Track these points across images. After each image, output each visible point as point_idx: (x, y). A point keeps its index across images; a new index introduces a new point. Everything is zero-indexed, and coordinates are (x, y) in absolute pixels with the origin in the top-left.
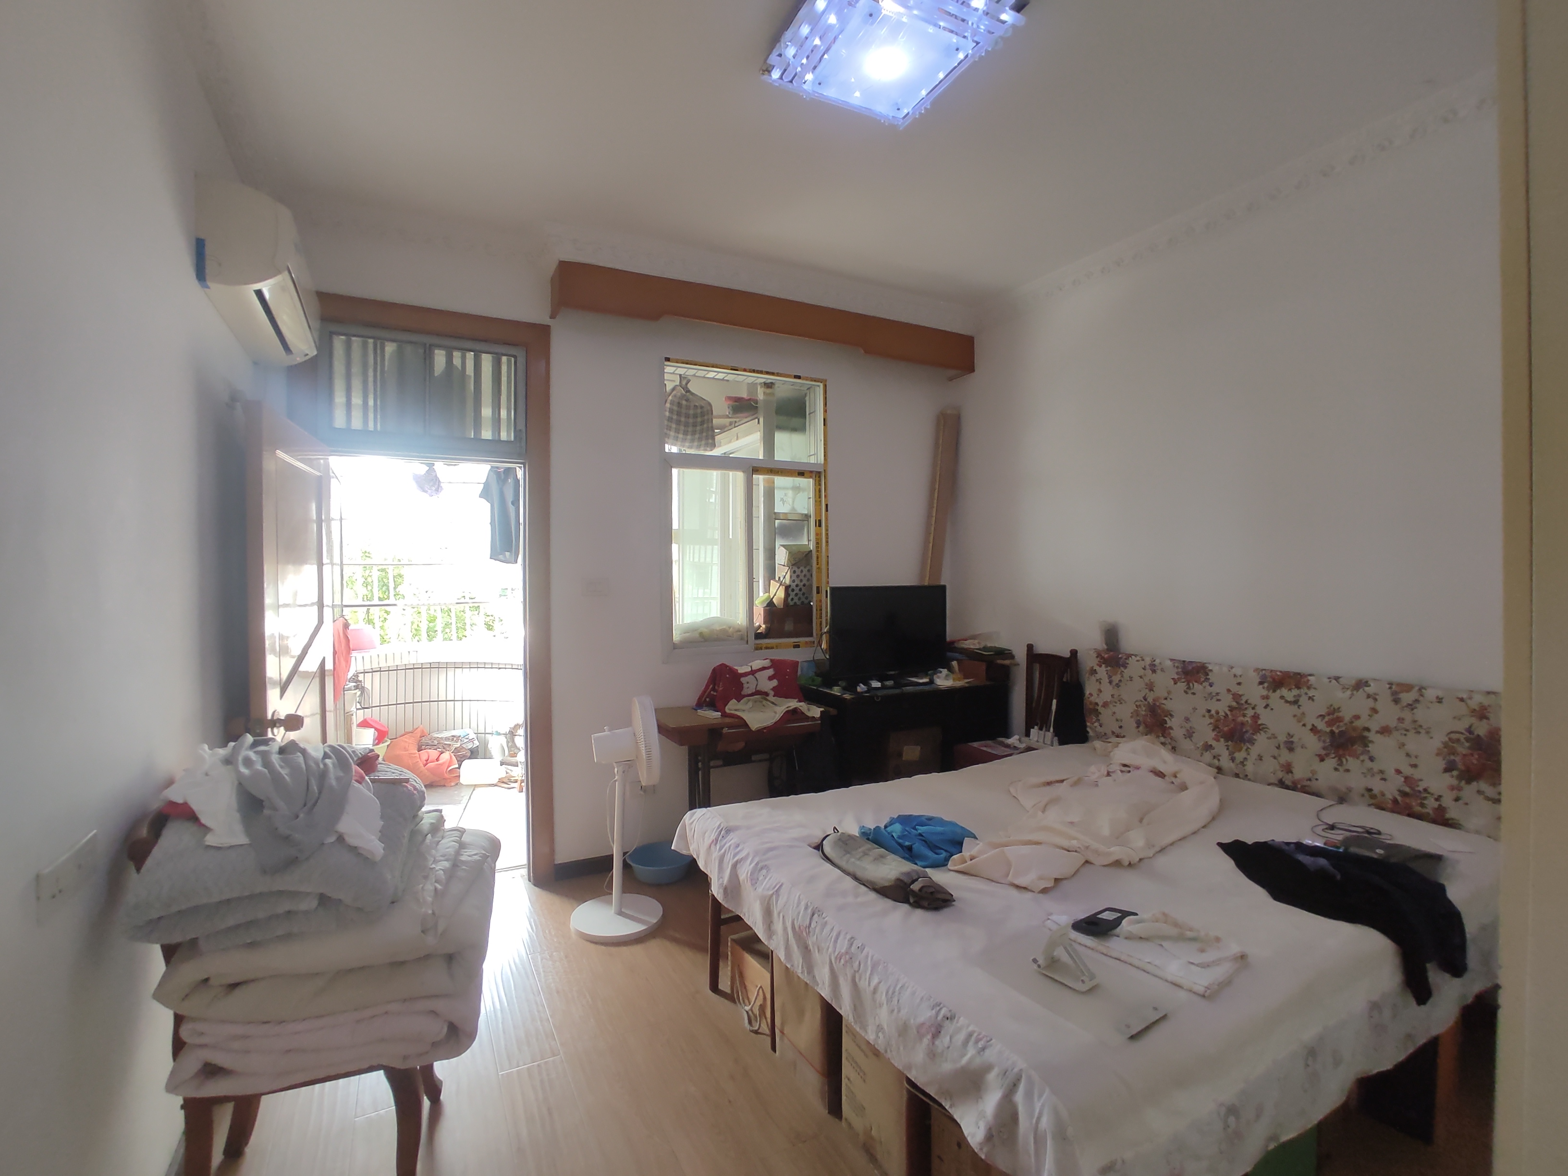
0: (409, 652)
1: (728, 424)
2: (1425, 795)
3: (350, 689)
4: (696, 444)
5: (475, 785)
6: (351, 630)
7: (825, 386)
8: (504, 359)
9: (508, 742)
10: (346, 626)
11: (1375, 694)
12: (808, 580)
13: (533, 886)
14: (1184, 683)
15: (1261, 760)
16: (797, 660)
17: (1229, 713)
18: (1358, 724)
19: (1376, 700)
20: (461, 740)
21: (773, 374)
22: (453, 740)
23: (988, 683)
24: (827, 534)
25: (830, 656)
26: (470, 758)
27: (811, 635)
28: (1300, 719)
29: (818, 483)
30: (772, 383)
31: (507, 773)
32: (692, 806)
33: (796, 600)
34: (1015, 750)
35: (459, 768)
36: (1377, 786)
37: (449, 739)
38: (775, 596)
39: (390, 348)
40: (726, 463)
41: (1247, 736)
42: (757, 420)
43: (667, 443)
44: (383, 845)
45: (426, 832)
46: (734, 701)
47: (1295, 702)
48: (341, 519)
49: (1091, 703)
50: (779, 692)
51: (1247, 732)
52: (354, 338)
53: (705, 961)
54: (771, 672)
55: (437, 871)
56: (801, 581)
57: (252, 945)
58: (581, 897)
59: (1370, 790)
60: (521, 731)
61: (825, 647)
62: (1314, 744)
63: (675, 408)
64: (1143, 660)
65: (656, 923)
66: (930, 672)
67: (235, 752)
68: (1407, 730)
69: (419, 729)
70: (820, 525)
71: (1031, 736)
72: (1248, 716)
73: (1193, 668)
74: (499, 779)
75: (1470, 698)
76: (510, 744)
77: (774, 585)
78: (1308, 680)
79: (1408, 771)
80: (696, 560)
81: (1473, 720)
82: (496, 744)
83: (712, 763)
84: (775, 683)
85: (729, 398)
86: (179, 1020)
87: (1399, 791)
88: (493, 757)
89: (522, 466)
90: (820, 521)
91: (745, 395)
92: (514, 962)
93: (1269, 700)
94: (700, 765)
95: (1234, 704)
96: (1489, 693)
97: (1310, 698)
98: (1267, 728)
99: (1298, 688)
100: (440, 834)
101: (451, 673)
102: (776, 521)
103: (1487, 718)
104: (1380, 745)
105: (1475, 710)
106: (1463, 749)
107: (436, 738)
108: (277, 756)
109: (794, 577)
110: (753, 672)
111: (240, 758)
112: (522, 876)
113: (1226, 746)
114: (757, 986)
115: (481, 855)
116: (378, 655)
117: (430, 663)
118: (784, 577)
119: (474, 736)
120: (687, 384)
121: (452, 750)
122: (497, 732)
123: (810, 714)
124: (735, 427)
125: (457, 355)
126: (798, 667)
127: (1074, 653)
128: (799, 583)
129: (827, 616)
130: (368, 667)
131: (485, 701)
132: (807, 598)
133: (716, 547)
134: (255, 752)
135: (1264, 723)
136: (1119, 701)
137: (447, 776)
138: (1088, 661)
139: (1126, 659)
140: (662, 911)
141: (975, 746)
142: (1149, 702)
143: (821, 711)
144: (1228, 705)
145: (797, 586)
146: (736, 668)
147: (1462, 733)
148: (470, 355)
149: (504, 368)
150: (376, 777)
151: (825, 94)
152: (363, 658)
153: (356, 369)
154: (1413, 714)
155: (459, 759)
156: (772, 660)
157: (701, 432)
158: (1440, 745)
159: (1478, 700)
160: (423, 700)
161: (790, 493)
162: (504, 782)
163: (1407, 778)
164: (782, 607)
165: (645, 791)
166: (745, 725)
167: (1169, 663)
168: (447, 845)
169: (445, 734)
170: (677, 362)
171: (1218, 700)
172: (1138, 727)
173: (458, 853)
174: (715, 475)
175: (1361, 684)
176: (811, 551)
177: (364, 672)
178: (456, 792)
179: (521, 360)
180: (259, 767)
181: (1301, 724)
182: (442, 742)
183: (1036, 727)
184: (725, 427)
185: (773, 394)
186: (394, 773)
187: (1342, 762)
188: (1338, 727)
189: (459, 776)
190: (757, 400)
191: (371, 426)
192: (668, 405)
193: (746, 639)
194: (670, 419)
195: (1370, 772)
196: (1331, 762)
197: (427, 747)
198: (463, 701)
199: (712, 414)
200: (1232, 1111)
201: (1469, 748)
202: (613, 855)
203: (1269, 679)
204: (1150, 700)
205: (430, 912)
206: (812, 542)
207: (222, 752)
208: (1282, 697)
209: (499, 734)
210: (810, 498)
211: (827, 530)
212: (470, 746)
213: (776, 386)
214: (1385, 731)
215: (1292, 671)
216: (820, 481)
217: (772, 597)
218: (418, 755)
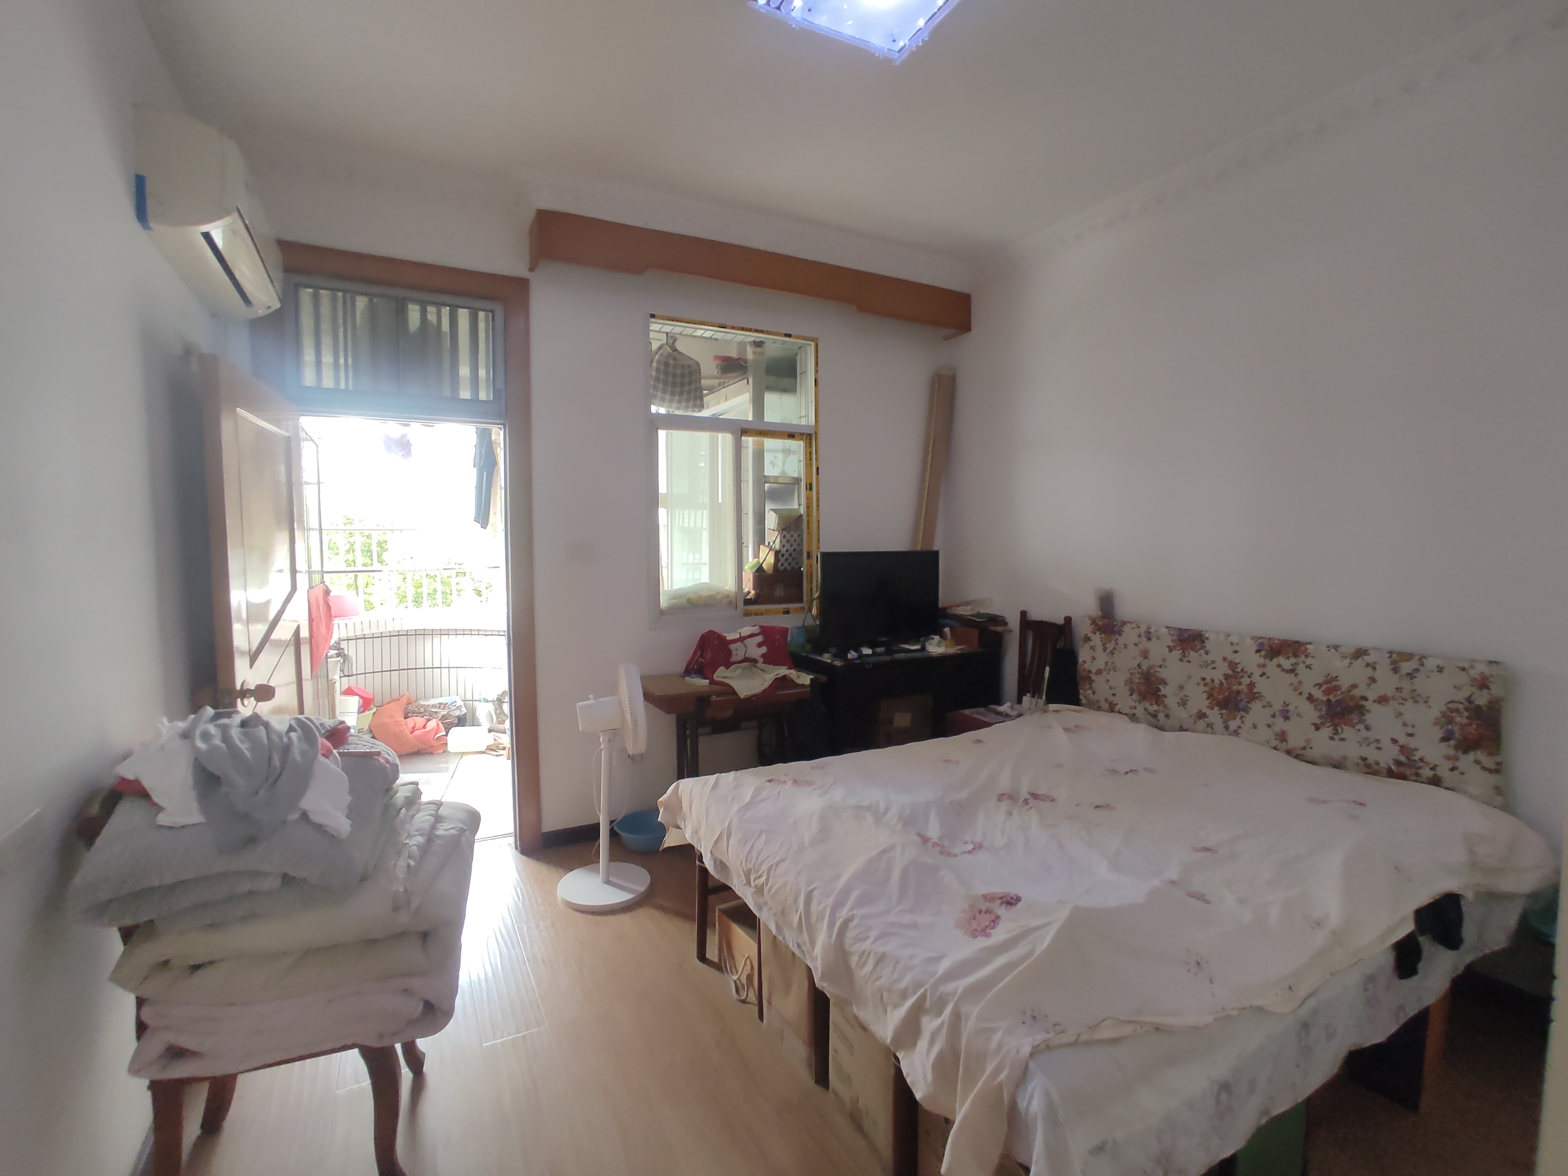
0: (393, 619)
1: (716, 385)
2: (1422, 764)
3: (331, 657)
4: (683, 404)
5: (463, 753)
6: (332, 596)
7: (817, 345)
8: (481, 315)
9: (496, 709)
10: (327, 592)
11: (1375, 663)
12: (799, 545)
13: (520, 854)
14: (1179, 651)
15: (1255, 728)
16: (787, 626)
17: (1223, 681)
18: (1356, 692)
19: (1374, 669)
20: (448, 708)
21: (762, 332)
22: (440, 707)
23: (980, 650)
24: (818, 499)
25: (820, 622)
26: (457, 725)
27: (801, 600)
28: (1297, 689)
29: (809, 445)
30: (762, 342)
31: (495, 740)
32: (681, 776)
33: (786, 565)
34: (1006, 717)
35: (447, 735)
36: (1372, 755)
37: (436, 707)
38: (765, 562)
39: (361, 303)
40: (715, 424)
41: (1242, 705)
42: (746, 380)
43: (653, 404)
44: (349, 821)
45: (400, 808)
46: (722, 668)
47: (1292, 671)
48: (319, 483)
49: (1085, 670)
50: (770, 659)
51: (1241, 700)
52: (322, 291)
53: (692, 930)
54: (760, 639)
55: (411, 846)
56: (791, 545)
57: (213, 926)
58: (568, 866)
59: (1365, 759)
60: (507, 699)
61: (816, 613)
62: (1310, 713)
63: (662, 368)
64: (1138, 627)
65: (644, 891)
66: (921, 639)
67: (195, 724)
68: (1405, 700)
69: (405, 696)
70: (811, 489)
71: (1023, 704)
72: (1244, 684)
73: (1189, 636)
74: (487, 746)
75: (1472, 667)
76: (498, 711)
77: (764, 551)
78: (1306, 649)
79: (1403, 740)
80: (686, 525)
81: (1474, 689)
82: (484, 711)
83: (700, 731)
84: (764, 650)
85: (717, 357)
86: (140, 1002)
87: (1394, 760)
88: (482, 724)
89: (502, 426)
90: (811, 485)
91: (734, 354)
92: (501, 933)
93: (1266, 669)
94: (688, 732)
95: (1230, 672)
96: (1491, 662)
97: (1307, 667)
98: (1261, 696)
99: (1296, 656)
100: (415, 807)
101: (437, 639)
102: (766, 484)
103: (1488, 688)
104: (1377, 715)
105: (1475, 679)
106: (1461, 720)
107: (422, 706)
108: (238, 729)
109: (784, 542)
110: (742, 639)
111: (198, 733)
112: (509, 845)
113: (1220, 714)
114: (744, 957)
115: (458, 829)
116: (362, 622)
117: (416, 630)
118: (774, 542)
119: (462, 703)
120: (673, 343)
121: (439, 717)
122: (485, 699)
123: (799, 681)
124: (724, 388)
125: (431, 310)
126: (788, 632)
127: (1068, 620)
128: (789, 548)
129: (817, 582)
130: (351, 634)
131: (472, 668)
132: (797, 563)
133: (705, 512)
134: (216, 726)
135: (1259, 691)
136: (1113, 668)
137: (434, 743)
138: (1082, 628)
139: (1121, 626)
140: (650, 879)
141: (968, 713)
142: (1143, 670)
143: (811, 679)
144: (1223, 673)
145: (787, 551)
146: (725, 635)
147: (1461, 703)
148: (446, 311)
149: (482, 326)
150: (346, 751)
151: (816, 23)
152: (346, 624)
153: (326, 326)
154: (1412, 683)
155: (446, 726)
156: (761, 627)
157: (689, 392)
158: (1438, 714)
159: (1481, 668)
160: (409, 668)
161: (780, 456)
162: (492, 749)
163: (1403, 748)
164: (772, 572)
165: (632, 760)
166: (734, 693)
167: (1164, 630)
168: (423, 819)
169: (432, 701)
170: (662, 319)
171: (1214, 668)
172: (1131, 695)
173: (433, 827)
174: (703, 437)
175: (1360, 653)
176: (802, 515)
177: (348, 640)
178: (443, 760)
179: (500, 315)
180: (217, 742)
181: (1298, 692)
182: (429, 709)
183: (1028, 694)
184: (713, 389)
185: (763, 354)
186: (364, 746)
187: (1337, 731)
188: (1335, 696)
189: (447, 744)
190: (746, 360)
191: (343, 386)
192: (654, 365)
193: (735, 606)
194: (657, 379)
195: (1367, 742)
196: (1327, 731)
197: (413, 714)
198: (449, 668)
199: (700, 374)
200: (1225, 1087)
201: (1467, 718)
202: (599, 824)
203: (1266, 647)
204: (1145, 667)
205: (402, 889)
206: (802, 506)
207: (182, 725)
208: (1279, 666)
209: (487, 701)
210: (800, 461)
211: (818, 494)
212: (457, 713)
213: (766, 344)
214: (1382, 700)
215: (1291, 639)
216: (811, 443)
217: (761, 562)
218: (404, 723)
